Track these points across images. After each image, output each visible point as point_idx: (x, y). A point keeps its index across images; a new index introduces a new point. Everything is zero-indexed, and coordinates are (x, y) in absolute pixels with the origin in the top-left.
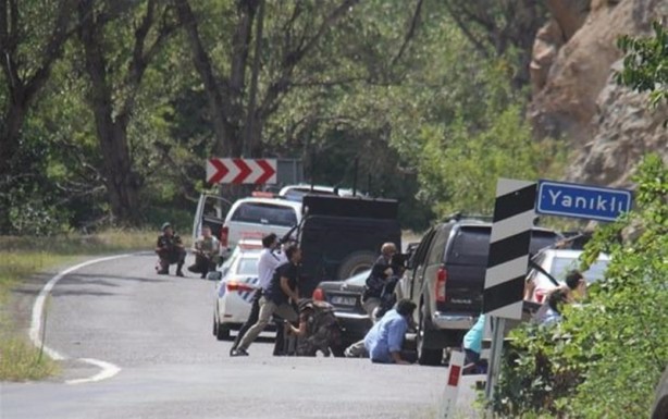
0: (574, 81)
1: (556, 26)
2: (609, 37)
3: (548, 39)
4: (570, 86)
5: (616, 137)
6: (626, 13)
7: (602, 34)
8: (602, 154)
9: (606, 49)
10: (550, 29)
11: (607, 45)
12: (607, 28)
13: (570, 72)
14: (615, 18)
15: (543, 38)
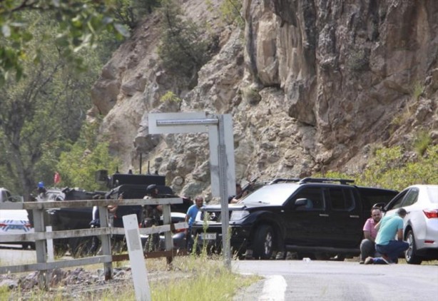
0: (115, 133)
1: (96, 108)
2: (130, 111)
3: (92, 115)
4: (113, 135)
5: (182, 152)
6: (137, 101)
7: (126, 110)
8: (175, 161)
9: (128, 117)
10: (93, 110)
11: (129, 115)
12: (128, 108)
13: (112, 129)
14: (132, 103)
15: (90, 114)
